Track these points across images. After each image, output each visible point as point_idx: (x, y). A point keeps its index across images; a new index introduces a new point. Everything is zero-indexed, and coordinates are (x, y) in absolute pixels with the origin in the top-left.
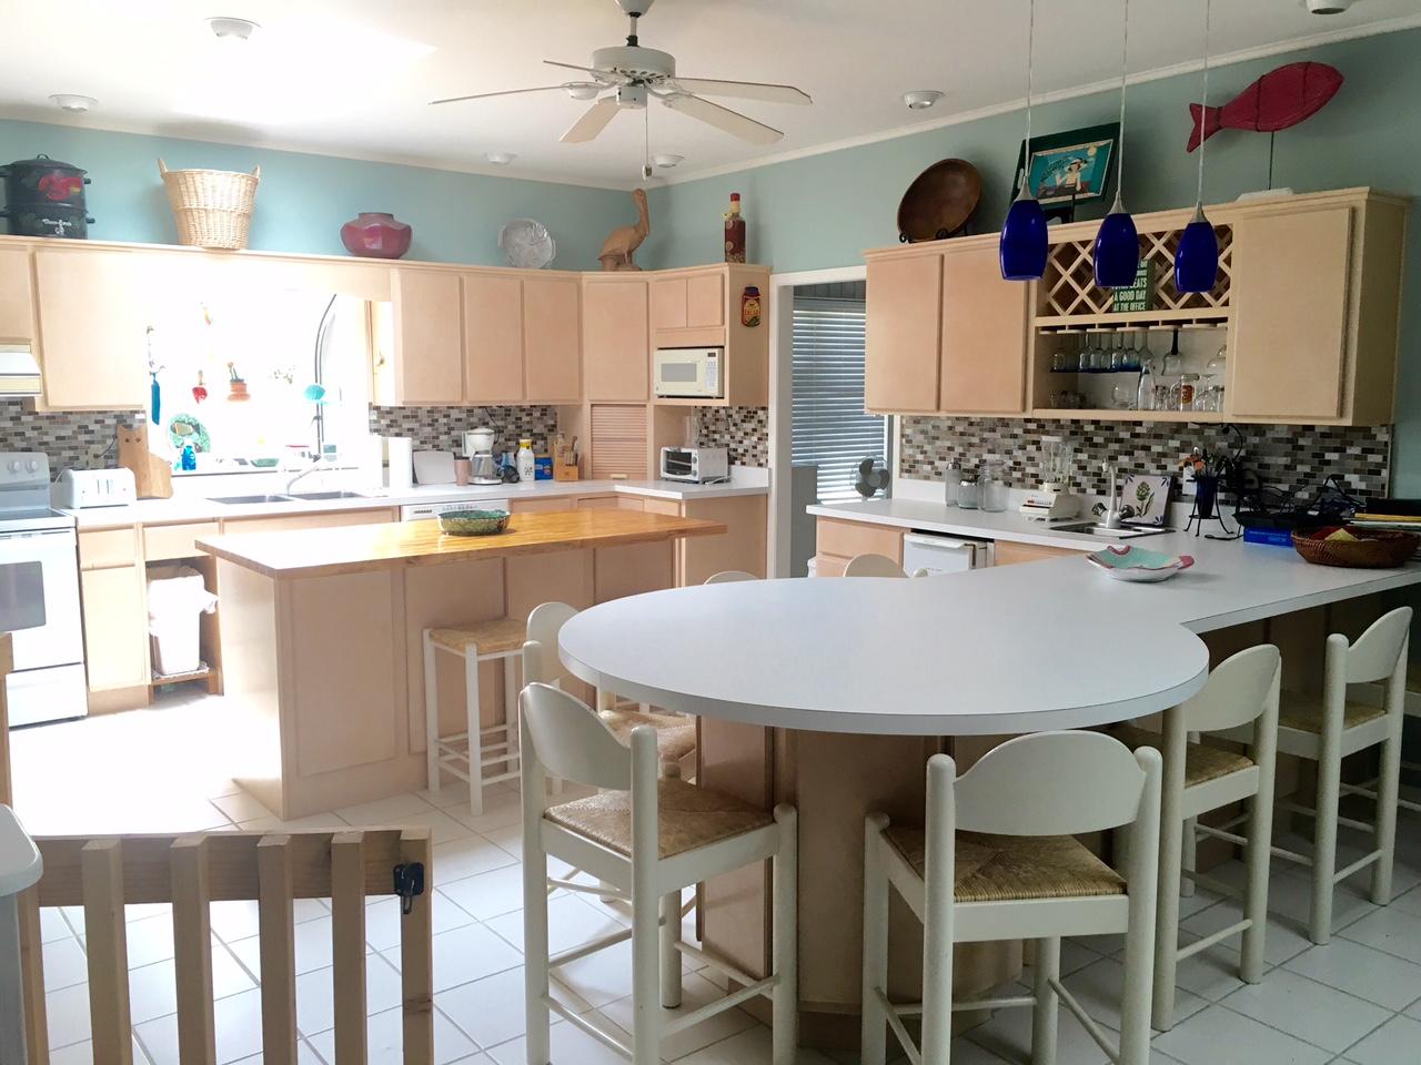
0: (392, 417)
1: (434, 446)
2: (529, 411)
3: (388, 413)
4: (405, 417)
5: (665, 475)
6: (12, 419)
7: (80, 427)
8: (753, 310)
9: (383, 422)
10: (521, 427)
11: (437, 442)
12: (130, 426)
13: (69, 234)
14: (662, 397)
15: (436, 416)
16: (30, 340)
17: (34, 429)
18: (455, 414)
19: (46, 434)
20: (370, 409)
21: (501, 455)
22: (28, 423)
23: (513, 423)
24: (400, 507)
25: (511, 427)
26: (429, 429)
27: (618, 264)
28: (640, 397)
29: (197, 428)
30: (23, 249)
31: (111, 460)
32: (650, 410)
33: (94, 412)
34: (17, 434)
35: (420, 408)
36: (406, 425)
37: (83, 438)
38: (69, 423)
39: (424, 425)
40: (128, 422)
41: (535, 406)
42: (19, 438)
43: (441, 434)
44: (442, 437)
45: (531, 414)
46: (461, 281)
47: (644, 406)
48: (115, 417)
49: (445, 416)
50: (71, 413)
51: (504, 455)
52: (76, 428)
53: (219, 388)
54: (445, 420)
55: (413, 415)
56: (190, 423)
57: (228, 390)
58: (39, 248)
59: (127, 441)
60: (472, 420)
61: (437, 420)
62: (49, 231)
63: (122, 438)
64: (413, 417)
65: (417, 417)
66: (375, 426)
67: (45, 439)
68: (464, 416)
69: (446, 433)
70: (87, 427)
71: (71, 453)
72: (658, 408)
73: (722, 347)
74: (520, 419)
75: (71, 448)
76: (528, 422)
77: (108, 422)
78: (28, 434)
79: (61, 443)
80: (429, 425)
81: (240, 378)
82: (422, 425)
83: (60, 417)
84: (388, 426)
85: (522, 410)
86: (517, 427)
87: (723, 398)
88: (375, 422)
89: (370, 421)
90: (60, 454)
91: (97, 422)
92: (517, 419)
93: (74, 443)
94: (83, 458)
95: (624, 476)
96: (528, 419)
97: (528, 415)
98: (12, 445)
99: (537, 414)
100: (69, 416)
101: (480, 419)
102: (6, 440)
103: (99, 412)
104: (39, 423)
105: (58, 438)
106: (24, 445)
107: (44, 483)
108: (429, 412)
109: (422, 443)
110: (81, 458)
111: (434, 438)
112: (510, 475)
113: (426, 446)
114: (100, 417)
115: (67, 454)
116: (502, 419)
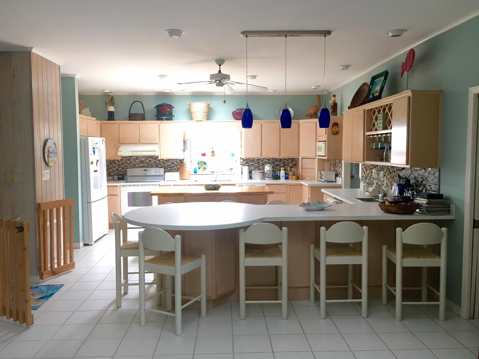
0: (247, 161)
1: (258, 169)
2: (288, 160)
3: (245, 160)
4: (250, 161)
5: (319, 179)
6: (158, 161)
7: (172, 163)
8: (336, 130)
9: (244, 162)
10: (285, 164)
11: (259, 168)
12: (183, 163)
13: (166, 119)
14: (319, 156)
15: (259, 161)
16: (158, 143)
17: (163, 163)
18: (265, 160)
19: (165, 164)
20: (241, 159)
21: (276, 172)
22: (162, 161)
23: (282, 163)
24: (235, 184)
25: (282, 164)
26: (257, 164)
27: (312, 117)
28: (314, 156)
29: (205, 163)
30: (157, 123)
31: (178, 170)
32: (316, 160)
33: (175, 159)
34: (159, 164)
35: (255, 159)
36: (250, 163)
37: (173, 165)
38: (170, 162)
39: (256, 163)
40: (182, 162)
41: (289, 158)
42: (160, 165)
43: (260, 166)
44: (261, 167)
45: (288, 161)
46: (262, 125)
47: (315, 158)
48: (180, 160)
49: (262, 161)
50: (170, 159)
51: (277, 172)
52: (171, 163)
53: (208, 154)
54: (262, 162)
55: (253, 160)
56: (203, 162)
57: (211, 154)
58: (161, 123)
59: (181, 166)
60: (270, 162)
61: (259, 162)
62: (162, 119)
63: (180, 165)
64: (252, 161)
65: (254, 161)
66: (242, 163)
67: (165, 165)
68: (267, 161)
69: (262, 166)
70: (173, 163)
71: (170, 169)
72: (319, 159)
73: (326, 141)
74: (285, 162)
75: (170, 167)
76: (287, 163)
77: (178, 161)
78: (162, 164)
79: (168, 166)
80: (257, 163)
81: (214, 151)
82: (255, 163)
83: (168, 160)
84: (245, 163)
85: (285, 159)
86: (284, 164)
87: (325, 156)
88: (242, 162)
89: (241, 162)
90: (168, 169)
91: (176, 162)
92: (284, 162)
93: (171, 166)
94: (172, 170)
95: (309, 179)
96: (287, 162)
97: (287, 161)
98: (158, 166)
99: (290, 161)
100: (170, 160)
101: (272, 162)
102: (157, 165)
103: (176, 159)
104: (164, 162)
105: (168, 165)
106: (161, 166)
107: (162, 175)
108: (257, 160)
109: (255, 168)
110: (172, 169)
111: (258, 167)
112: (277, 177)
113: (256, 169)
114: (176, 160)
115: (169, 169)
116: (279, 162)
